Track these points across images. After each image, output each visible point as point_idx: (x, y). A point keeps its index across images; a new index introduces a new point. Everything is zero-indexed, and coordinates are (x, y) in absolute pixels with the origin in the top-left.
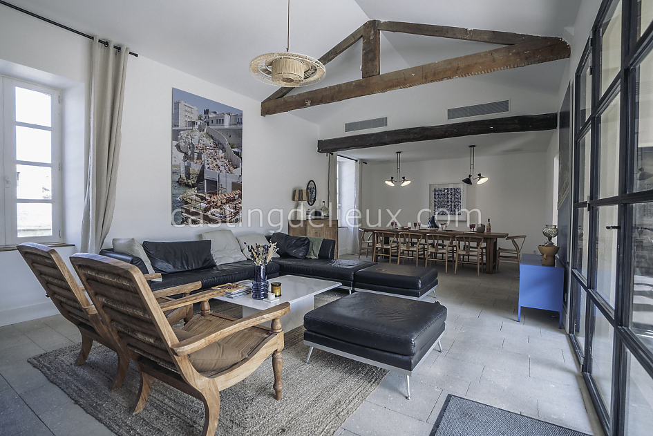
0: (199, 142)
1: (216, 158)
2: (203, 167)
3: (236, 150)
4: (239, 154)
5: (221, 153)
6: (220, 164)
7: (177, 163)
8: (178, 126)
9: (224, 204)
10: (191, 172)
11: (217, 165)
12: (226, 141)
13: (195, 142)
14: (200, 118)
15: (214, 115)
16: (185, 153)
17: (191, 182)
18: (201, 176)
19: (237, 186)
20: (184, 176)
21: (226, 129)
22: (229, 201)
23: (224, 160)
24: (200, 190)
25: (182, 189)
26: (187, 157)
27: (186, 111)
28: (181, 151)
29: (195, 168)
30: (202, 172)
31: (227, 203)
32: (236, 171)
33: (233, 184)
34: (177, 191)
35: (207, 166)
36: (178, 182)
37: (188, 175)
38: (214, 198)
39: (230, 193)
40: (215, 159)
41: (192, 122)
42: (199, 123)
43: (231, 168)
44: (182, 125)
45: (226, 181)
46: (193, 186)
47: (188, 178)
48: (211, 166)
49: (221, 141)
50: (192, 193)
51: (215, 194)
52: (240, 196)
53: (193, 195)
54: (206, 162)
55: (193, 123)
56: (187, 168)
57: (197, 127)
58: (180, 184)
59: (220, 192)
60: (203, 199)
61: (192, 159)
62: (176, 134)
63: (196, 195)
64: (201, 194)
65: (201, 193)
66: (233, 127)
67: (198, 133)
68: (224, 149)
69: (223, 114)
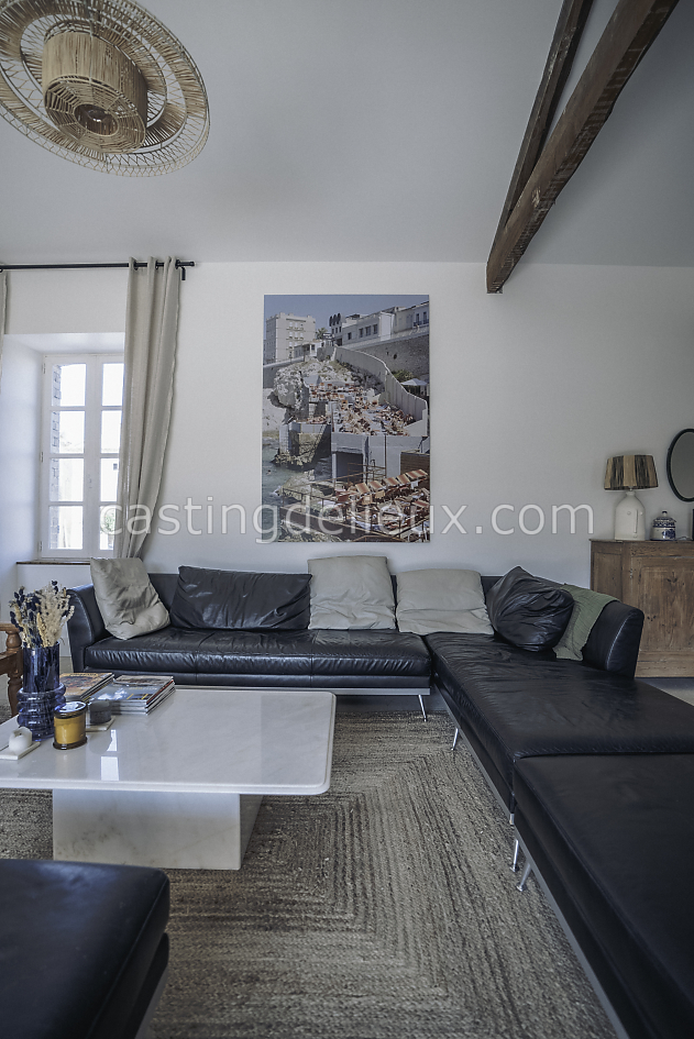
0: (319, 381)
1: (359, 406)
2: (329, 429)
3: (412, 383)
4: (421, 393)
5: (371, 396)
6: (368, 416)
7: (272, 427)
8: (273, 361)
9: (381, 501)
10: (301, 441)
11: (362, 421)
12: (385, 369)
13: (310, 383)
14: (321, 336)
15: (355, 322)
16: (289, 408)
17: (301, 460)
18: (323, 446)
19: (417, 462)
20: (285, 450)
21: (393, 344)
22: (392, 494)
23: (382, 409)
24: (320, 473)
25: (283, 475)
26: (292, 413)
27: (291, 329)
28: (280, 405)
29: (311, 431)
30: (326, 440)
31: (387, 498)
32: (416, 430)
33: (405, 457)
34: (272, 479)
35: (337, 427)
36: (273, 462)
37: (295, 447)
38: (355, 491)
39: (395, 476)
40: (357, 410)
41: (304, 346)
42: (318, 345)
43: (399, 424)
44: (281, 355)
45: (385, 452)
46: (306, 467)
47: (295, 452)
48: (347, 425)
49: (372, 371)
50: (305, 480)
51: (359, 480)
52: (425, 483)
53: (305, 485)
54: (336, 418)
55: (306, 348)
56: (293, 437)
57: (313, 354)
58: (278, 466)
59: (370, 475)
60: (328, 491)
61: (303, 416)
62: (270, 377)
63: (314, 485)
64: (323, 483)
65: (324, 480)
66: (404, 334)
67: (317, 365)
68: (378, 386)
69: (378, 314)
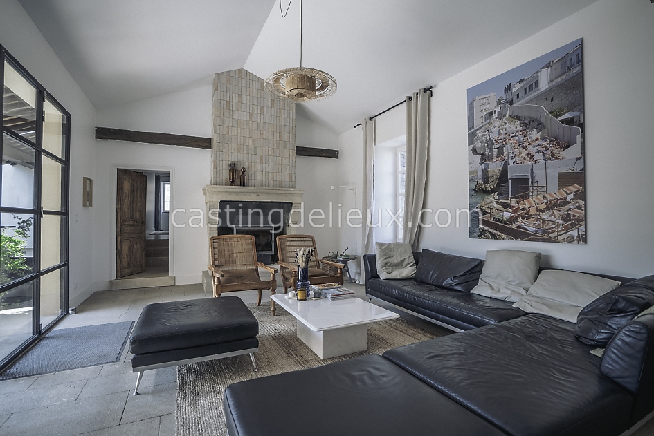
0: (499, 133)
1: (526, 144)
2: (507, 164)
3: (567, 116)
4: (578, 124)
5: (535, 134)
6: (532, 150)
7: (473, 169)
8: (473, 127)
9: (543, 211)
10: (490, 174)
11: (528, 154)
12: (544, 111)
13: (494, 136)
14: (499, 103)
15: (521, 85)
16: (483, 155)
17: (490, 187)
18: (503, 177)
20: (481, 181)
21: (550, 90)
22: (551, 206)
23: (543, 142)
24: (501, 194)
26: (485, 158)
27: (482, 105)
28: (478, 154)
29: (495, 167)
30: (505, 171)
31: (547, 209)
32: (575, 151)
33: (562, 176)
34: (474, 200)
35: (511, 162)
36: (474, 190)
37: (486, 179)
38: (525, 204)
39: (554, 192)
40: (524, 147)
41: (489, 113)
42: (498, 110)
43: (556, 151)
44: (477, 123)
45: (546, 174)
46: (493, 191)
47: (486, 182)
48: (518, 159)
49: (534, 116)
50: (492, 200)
51: (526, 197)
53: (492, 202)
54: (510, 155)
55: (491, 114)
56: (485, 171)
57: (495, 116)
58: (477, 191)
59: (535, 193)
60: (506, 206)
61: (490, 158)
62: (472, 137)
63: (497, 202)
64: (503, 201)
65: (504, 198)
66: (559, 80)
67: (498, 123)
68: (539, 126)
69: (537, 72)
